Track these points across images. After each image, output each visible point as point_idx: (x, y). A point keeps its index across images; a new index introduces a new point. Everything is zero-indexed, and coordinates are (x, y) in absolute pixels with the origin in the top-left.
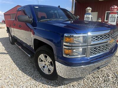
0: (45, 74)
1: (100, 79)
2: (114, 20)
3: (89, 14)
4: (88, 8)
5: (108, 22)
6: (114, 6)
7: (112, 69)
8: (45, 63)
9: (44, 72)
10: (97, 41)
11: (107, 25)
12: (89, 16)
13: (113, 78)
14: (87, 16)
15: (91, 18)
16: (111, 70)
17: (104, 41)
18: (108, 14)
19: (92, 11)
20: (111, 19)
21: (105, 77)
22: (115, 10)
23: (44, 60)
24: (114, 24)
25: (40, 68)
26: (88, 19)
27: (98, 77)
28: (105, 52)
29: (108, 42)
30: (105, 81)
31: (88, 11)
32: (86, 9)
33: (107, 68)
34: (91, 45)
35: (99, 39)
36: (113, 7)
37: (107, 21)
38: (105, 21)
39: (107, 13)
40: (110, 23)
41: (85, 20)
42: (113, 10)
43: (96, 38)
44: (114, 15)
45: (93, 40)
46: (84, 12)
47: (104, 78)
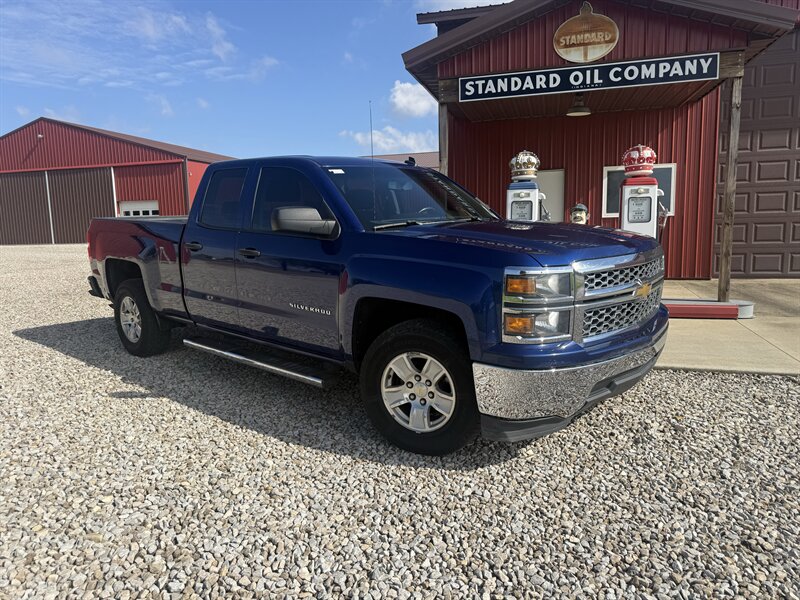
0: (414, 432)
1: (620, 437)
2: (645, 215)
3: (528, 185)
4: (523, 157)
5: (619, 221)
6: (641, 147)
7: (659, 408)
8: (412, 391)
9: (410, 426)
10: (600, 287)
11: (621, 237)
12: (528, 195)
13: (663, 431)
14: (518, 195)
15: (540, 202)
16: (655, 412)
17: (622, 288)
18: (618, 183)
19: (541, 168)
20: (634, 208)
21: (637, 431)
22: (644, 168)
23: (410, 376)
24: (649, 230)
25: (392, 412)
26: (526, 210)
27: (612, 434)
28: (626, 328)
29: (631, 293)
30: (636, 442)
31: (522, 173)
32: (513, 161)
33: (641, 409)
34: (585, 302)
35: (606, 283)
36: (635, 155)
37: (617, 215)
38: (605, 215)
39: (609, 173)
40: (629, 228)
41: (509, 217)
42: (637, 168)
43: (596, 281)
44: (642, 188)
45: (590, 285)
46: (504, 178)
47: (632, 435)
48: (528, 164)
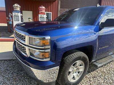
6: (42, 6)
12: (18, 14)
42: (41, 11)
48: (17, 7)
